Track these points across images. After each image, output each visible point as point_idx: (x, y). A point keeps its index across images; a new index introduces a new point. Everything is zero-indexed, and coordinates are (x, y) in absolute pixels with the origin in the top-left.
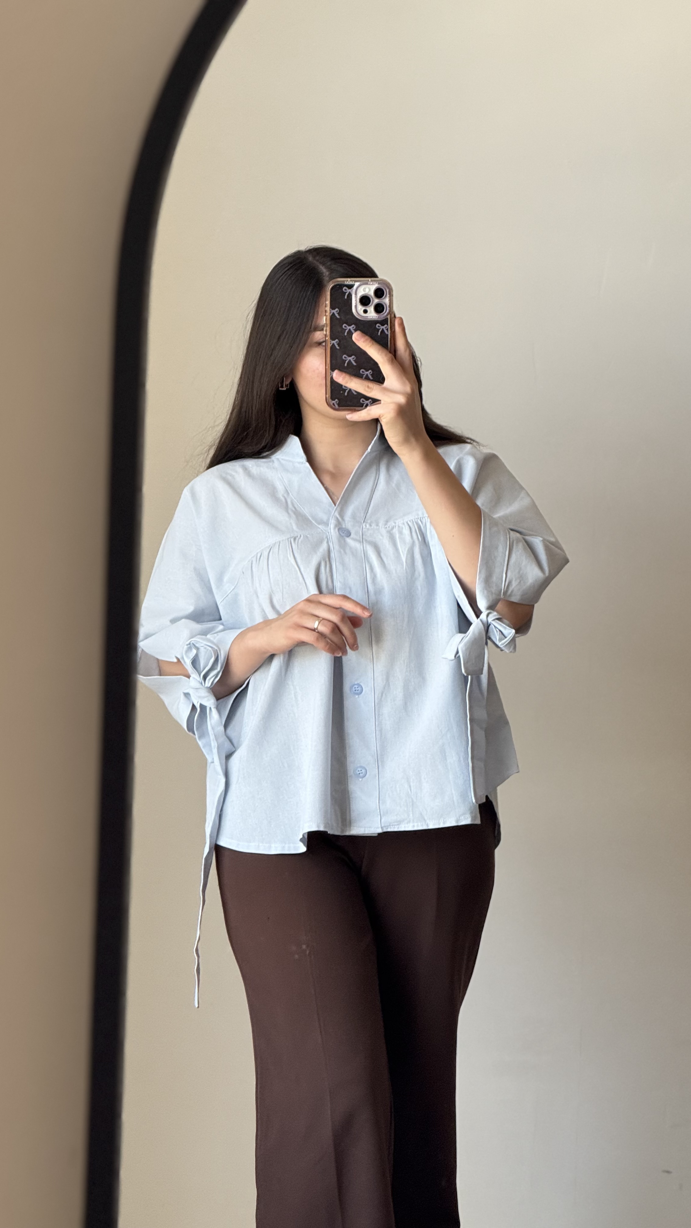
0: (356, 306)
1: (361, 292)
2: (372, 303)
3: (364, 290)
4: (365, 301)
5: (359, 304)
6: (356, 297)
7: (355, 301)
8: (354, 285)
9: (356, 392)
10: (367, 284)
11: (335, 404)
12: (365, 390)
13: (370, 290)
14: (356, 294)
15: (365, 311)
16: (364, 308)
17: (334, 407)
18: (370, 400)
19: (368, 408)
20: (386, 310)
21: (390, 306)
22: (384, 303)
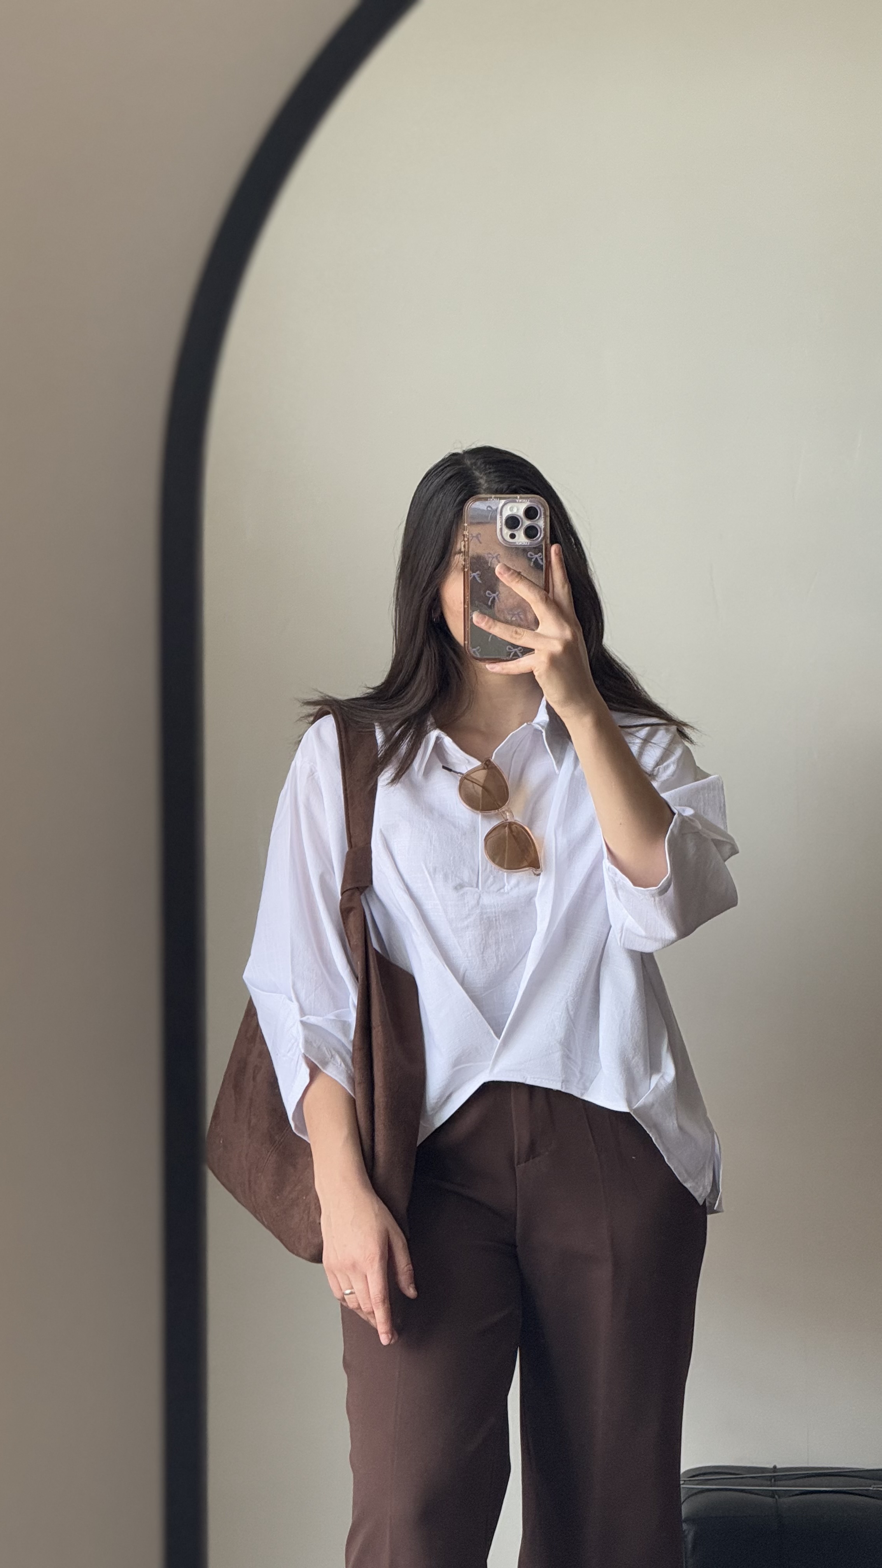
0: (501, 529)
1: (507, 513)
2: (521, 526)
3: (511, 509)
4: (512, 522)
5: (504, 527)
6: (501, 518)
7: (500, 522)
8: (499, 502)
13: (518, 510)
14: (501, 514)
15: (513, 536)
16: (510, 532)
18: (519, 648)
20: (540, 536)
21: (545, 529)
22: (537, 525)
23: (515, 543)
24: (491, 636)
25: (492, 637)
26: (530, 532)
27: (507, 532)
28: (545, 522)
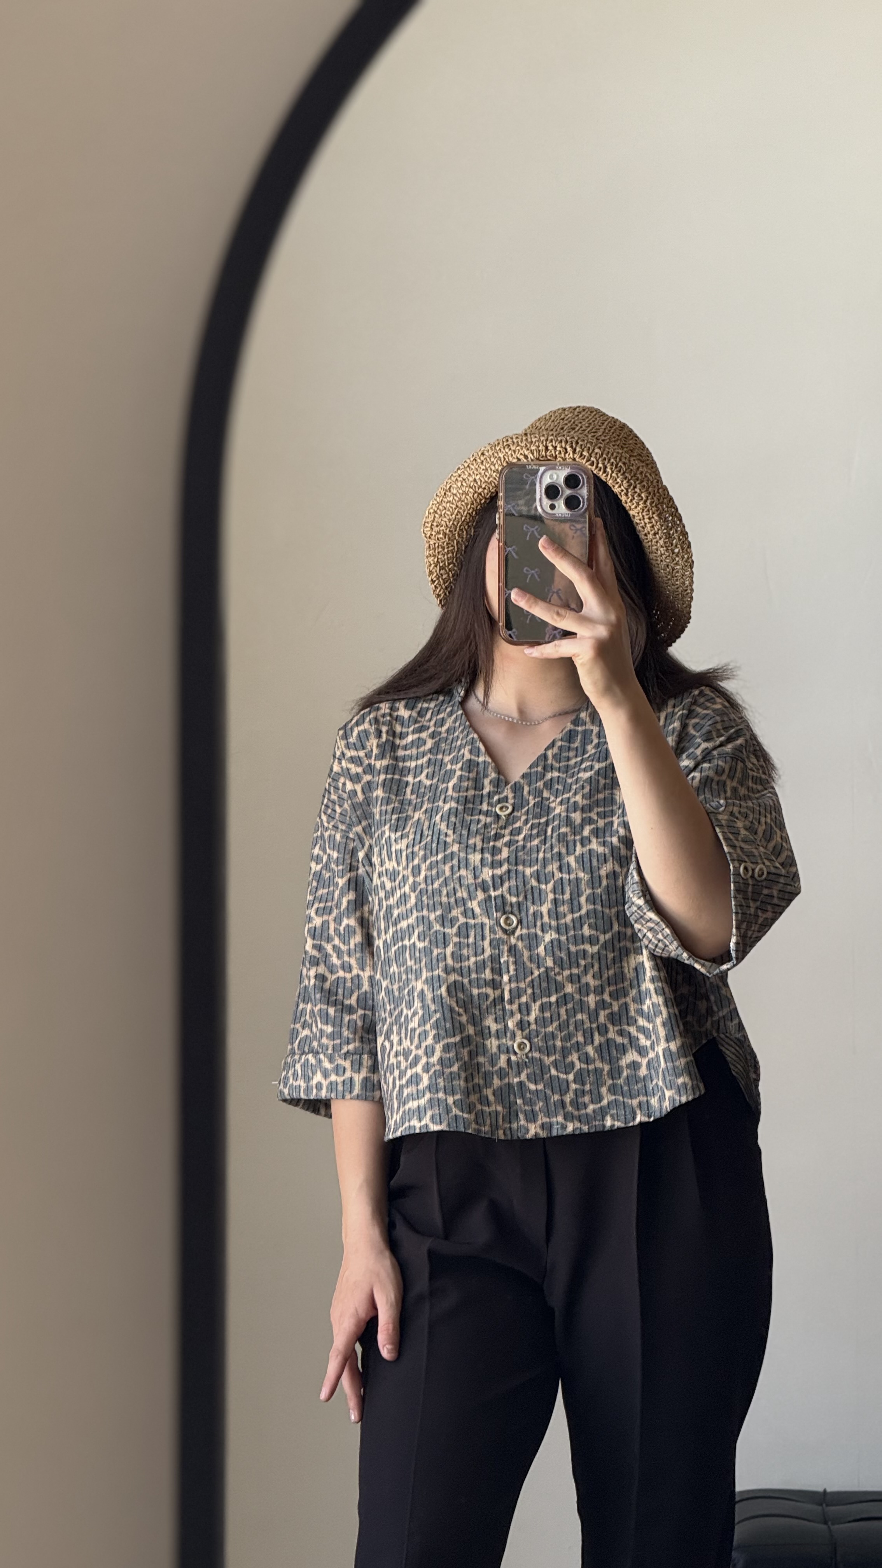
0: (541, 500)
1: (547, 480)
2: (562, 495)
3: (551, 477)
4: (552, 492)
5: (544, 496)
6: (541, 487)
7: (540, 492)
8: (538, 470)
9: (539, 619)
10: (555, 469)
11: (512, 635)
12: (553, 618)
13: (558, 476)
14: (541, 482)
15: (552, 507)
16: (550, 502)
17: (510, 638)
18: (559, 630)
19: (556, 642)
20: (583, 505)
21: (588, 499)
22: (580, 495)
23: (555, 514)
24: (529, 617)
25: (530, 620)
26: (572, 502)
27: (547, 502)
28: (589, 491)
